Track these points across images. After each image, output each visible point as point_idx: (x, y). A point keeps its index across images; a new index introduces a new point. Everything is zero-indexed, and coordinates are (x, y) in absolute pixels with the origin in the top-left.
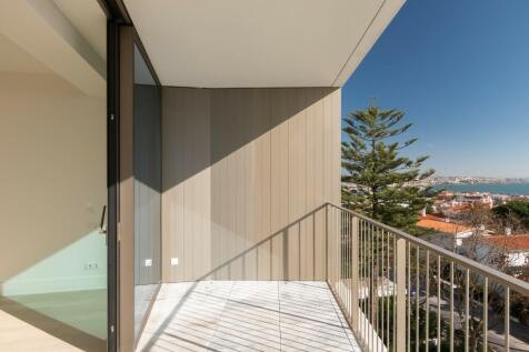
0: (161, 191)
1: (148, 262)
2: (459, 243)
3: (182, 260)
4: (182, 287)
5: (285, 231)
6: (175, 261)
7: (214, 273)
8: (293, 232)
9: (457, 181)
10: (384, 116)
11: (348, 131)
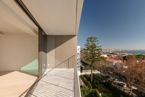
0: (46, 53)
1: (44, 65)
2: (114, 64)
3: (50, 65)
4: (50, 70)
5: (68, 59)
6: (49, 65)
7: (55, 67)
8: (70, 59)
9: (120, 50)
10: (94, 38)
11: (88, 41)
